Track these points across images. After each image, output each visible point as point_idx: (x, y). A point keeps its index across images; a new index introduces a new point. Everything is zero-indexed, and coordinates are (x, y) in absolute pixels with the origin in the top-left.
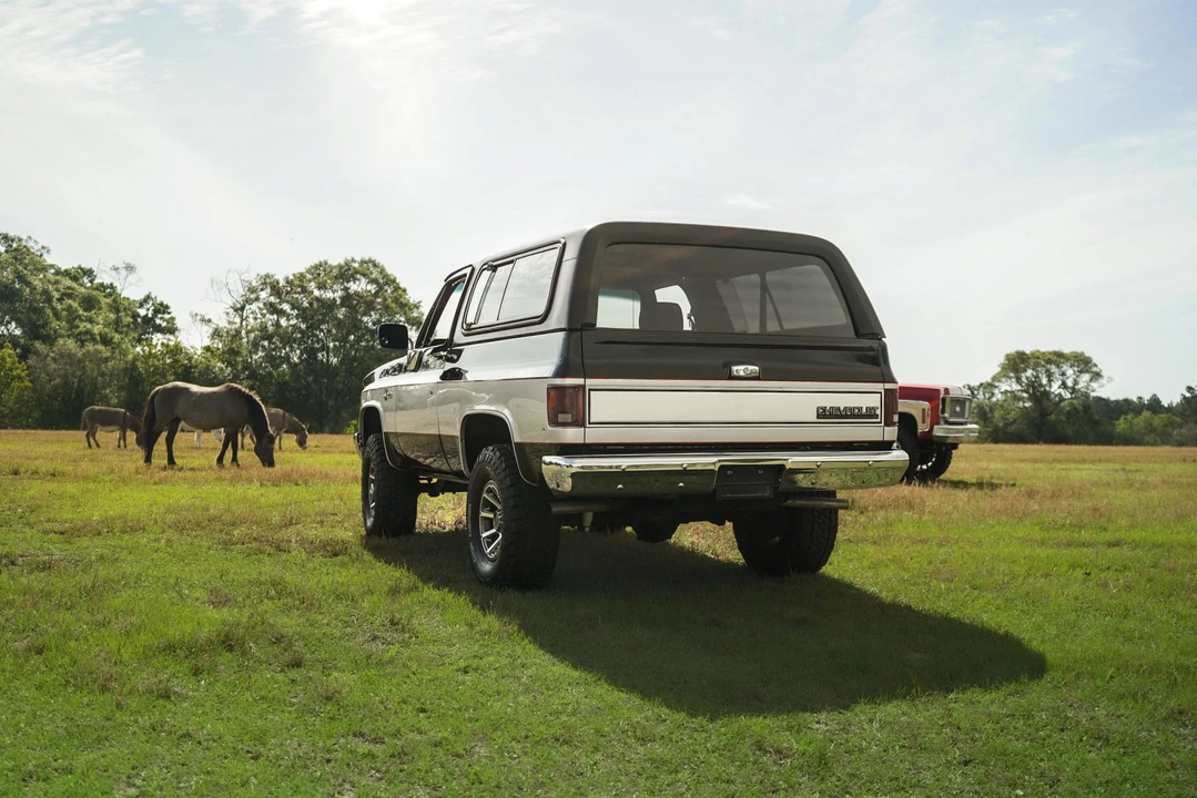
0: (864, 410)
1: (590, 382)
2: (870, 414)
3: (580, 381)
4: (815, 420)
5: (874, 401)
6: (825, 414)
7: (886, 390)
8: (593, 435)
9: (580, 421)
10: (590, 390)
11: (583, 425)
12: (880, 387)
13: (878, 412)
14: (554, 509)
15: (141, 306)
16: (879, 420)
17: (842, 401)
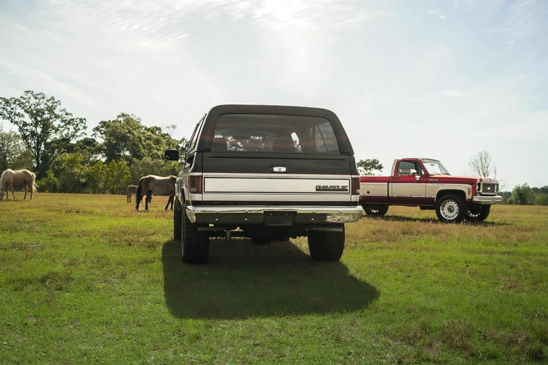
0: (341, 187)
1: (205, 174)
2: (344, 189)
3: (200, 174)
4: (315, 191)
5: (346, 183)
6: (319, 189)
7: (352, 178)
8: (206, 197)
9: (200, 191)
10: (205, 178)
11: (201, 193)
12: (349, 177)
13: (348, 188)
14: (199, 229)
15: (180, 143)
16: (348, 192)
17: (329, 183)
